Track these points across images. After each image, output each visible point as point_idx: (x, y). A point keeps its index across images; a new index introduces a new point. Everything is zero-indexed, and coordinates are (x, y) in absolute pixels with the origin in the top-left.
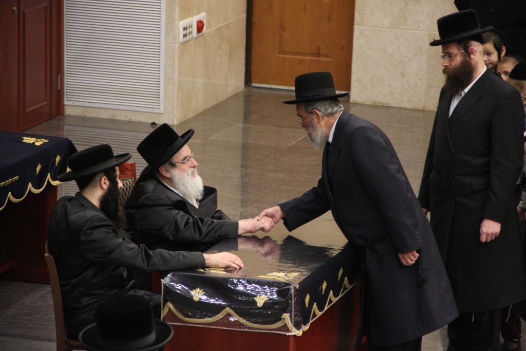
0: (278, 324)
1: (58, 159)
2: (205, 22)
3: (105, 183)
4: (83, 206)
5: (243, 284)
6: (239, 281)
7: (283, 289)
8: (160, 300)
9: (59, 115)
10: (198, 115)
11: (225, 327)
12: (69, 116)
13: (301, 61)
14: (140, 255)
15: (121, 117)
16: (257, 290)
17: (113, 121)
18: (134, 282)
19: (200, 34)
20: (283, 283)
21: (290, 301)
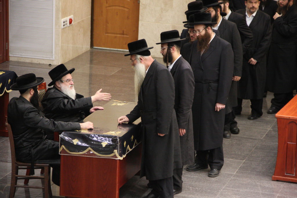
0: (112, 155)
1: (9, 80)
2: (73, 19)
3: (32, 92)
4: (23, 102)
5: (96, 137)
6: (94, 136)
7: (114, 139)
8: (58, 144)
9: (7, 60)
10: (70, 61)
11: (88, 156)
12: (11, 61)
13: (116, 37)
14: (51, 124)
15: (35, 61)
16: (102, 139)
17: (32, 63)
18: (47, 136)
19: (71, 24)
20: (114, 136)
21: (117, 144)
